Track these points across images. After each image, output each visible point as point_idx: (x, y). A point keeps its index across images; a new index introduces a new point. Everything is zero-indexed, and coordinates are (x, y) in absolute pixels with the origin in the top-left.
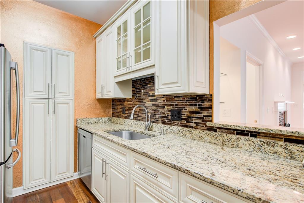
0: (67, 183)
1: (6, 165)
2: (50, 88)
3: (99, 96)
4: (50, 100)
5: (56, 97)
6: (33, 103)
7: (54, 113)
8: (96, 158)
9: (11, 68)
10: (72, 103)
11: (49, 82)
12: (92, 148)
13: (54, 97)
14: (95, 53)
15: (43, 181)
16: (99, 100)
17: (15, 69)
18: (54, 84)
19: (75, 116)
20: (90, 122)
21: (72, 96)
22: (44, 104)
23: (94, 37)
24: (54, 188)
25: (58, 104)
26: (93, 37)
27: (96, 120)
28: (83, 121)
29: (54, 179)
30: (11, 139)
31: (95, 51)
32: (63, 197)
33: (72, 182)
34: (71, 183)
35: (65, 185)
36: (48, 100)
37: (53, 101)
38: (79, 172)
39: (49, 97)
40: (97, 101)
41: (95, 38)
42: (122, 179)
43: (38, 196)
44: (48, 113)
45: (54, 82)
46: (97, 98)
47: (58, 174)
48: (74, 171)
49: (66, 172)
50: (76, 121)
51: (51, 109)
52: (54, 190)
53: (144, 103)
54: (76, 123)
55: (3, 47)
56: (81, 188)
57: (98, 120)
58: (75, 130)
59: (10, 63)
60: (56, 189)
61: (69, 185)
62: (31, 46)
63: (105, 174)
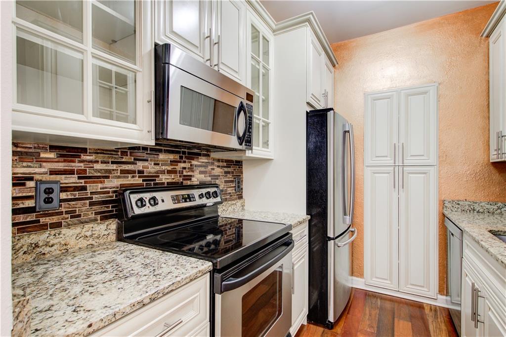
0: (425, 305)
1: (336, 242)
2: (399, 150)
3: (494, 158)
4: (397, 168)
5: (406, 162)
6: (375, 173)
7: (403, 188)
9: (345, 132)
10: (433, 171)
11: (395, 141)
12: (462, 258)
13: (403, 163)
14: (487, 69)
15: (386, 283)
16: (495, 164)
17: (348, 132)
18: (403, 144)
19: (440, 193)
20: (474, 210)
21: (433, 159)
22: (388, 173)
23: (485, 35)
24: (403, 303)
25: (409, 173)
26: (482, 36)
27: (488, 206)
28: (457, 206)
29: (403, 288)
30: (345, 214)
31: (487, 64)
32: (411, 322)
33: (435, 310)
34: (431, 309)
35: (420, 306)
36: (394, 169)
37: (401, 168)
38: (448, 298)
39: (395, 163)
40: (492, 168)
41: (488, 36)
43: (379, 300)
44: (394, 187)
45: (402, 141)
46: (491, 161)
47: (409, 283)
48: (439, 292)
49: (423, 287)
50: (442, 203)
51: (399, 183)
52: (401, 305)
54: (443, 208)
55: (332, 111)
56: (446, 325)
57: (495, 207)
58: (440, 219)
59: (344, 126)
60: (405, 306)
61: (427, 311)
62: (372, 96)
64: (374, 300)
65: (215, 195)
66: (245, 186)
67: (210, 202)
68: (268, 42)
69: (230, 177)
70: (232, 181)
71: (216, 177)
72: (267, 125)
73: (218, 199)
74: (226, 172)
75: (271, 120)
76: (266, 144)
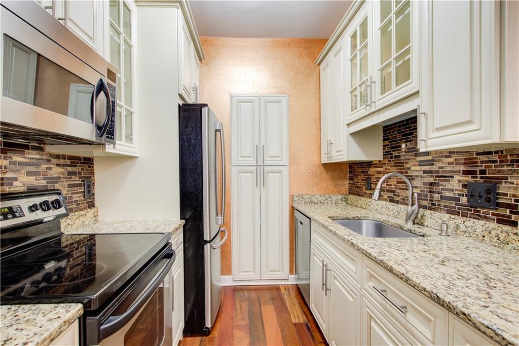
0: (280, 286)
1: (212, 245)
2: (260, 151)
3: (325, 160)
4: (258, 168)
5: (266, 163)
6: (240, 173)
7: (264, 186)
8: (315, 257)
9: (216, 131)
10: (285, 170)
11: (257, 143)
12: (311, 241)
13: (263, 164)
14: (318, 90)
15: (251, 275)
16: (326, 166)
17: (219, 131)
18: (263, 146)
19: (290, 189)
20: (312, 202)
21: (285, 161)
22: (252, 172)
23: (317, 63)
24: (265, 289)
25: (268, 172)
26: (316, 63)
27: (320, 198)
28: (302, 199)
29: (264, 276)
30: (217, 215)
31: (318, 86)
32: (273, 304)
33: (287, 287)
34: (285, 288)
35: (277, 288)
36: (257, 168)
37: (262, 168)
38: (297, 276)
39: (257, 163)
40: (322, 168)
41: (319, 64)
42: (350, 301)
43: (246, 292)
44: (257, 186)
45: (263, 143)
46: (322, 163)
47: (269, 270)
48: (290, 272)
49: (279, 271)
50: (292, 197)
51: (261, 180)
52: (264, 291)
53: (405, 168)
54: (292, 202)
55: (207, 107)
56: (298, 299)
57: (324, 198)
58: (290, 211)
59: (215, 124)
60: (267, 291)
61: (283, 291)
62: (237, 98)
63: (325, 286)
64: (242, 294)
65: (57, 204)
66: (97, 190)
67: (48, 216)
68: (130, 11)
69: (76, 180)
70: (79, 185)
71: (56, 180)
72: (130, 114)
73: (62, 211)
74: (70, 173)
75: (135, 109)
76: (129, 138)
